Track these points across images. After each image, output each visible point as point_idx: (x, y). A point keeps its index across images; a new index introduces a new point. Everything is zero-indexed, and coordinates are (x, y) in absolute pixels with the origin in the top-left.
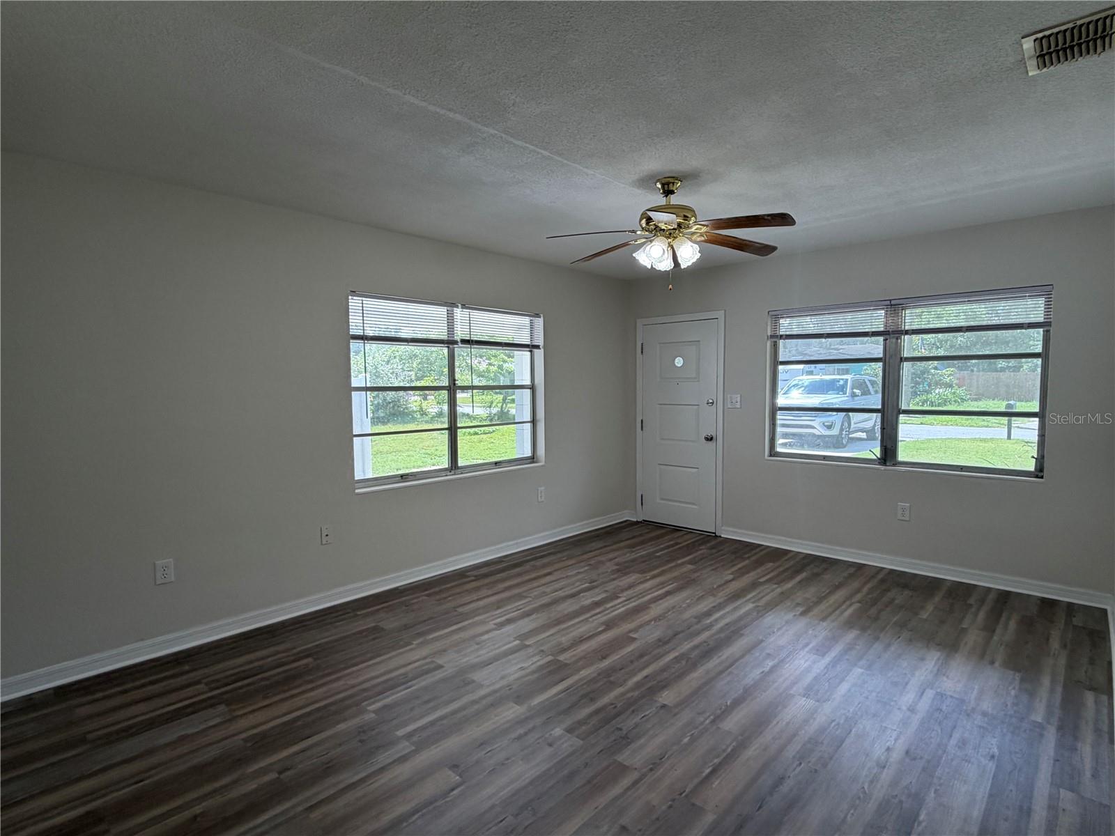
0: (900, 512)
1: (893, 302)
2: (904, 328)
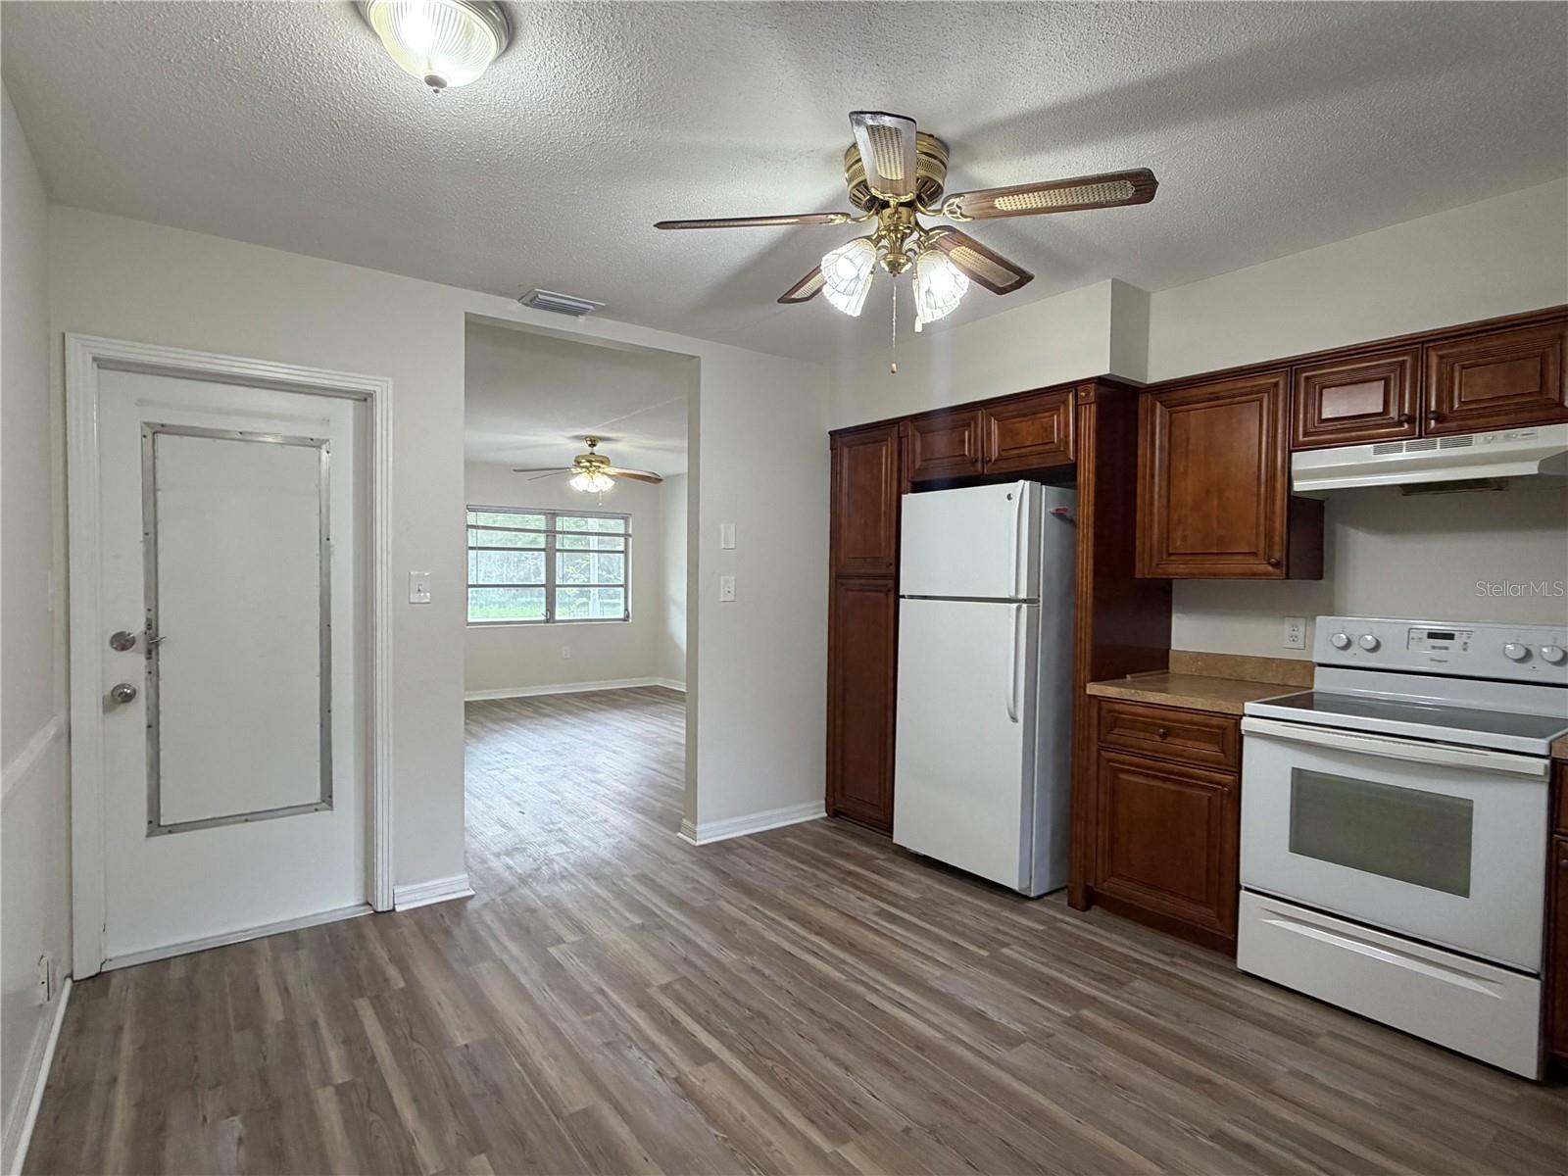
0: (564, 653)
1: (556, 511)
2: (557, 529)
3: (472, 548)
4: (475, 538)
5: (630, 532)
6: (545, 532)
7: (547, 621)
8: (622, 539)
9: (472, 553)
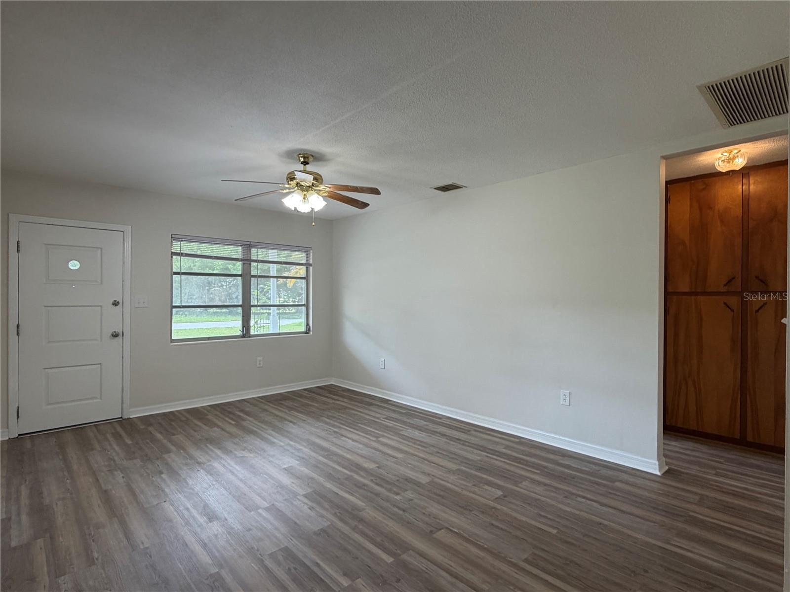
0: (258, 363)
1: (252, 243)
2: (252, 258)
3: (176, 273)
4: (179, 264)
5: (311, 262)
6: (242, 260)
7: (243, 336)
8: (304, 268)
9: (176, 278)
